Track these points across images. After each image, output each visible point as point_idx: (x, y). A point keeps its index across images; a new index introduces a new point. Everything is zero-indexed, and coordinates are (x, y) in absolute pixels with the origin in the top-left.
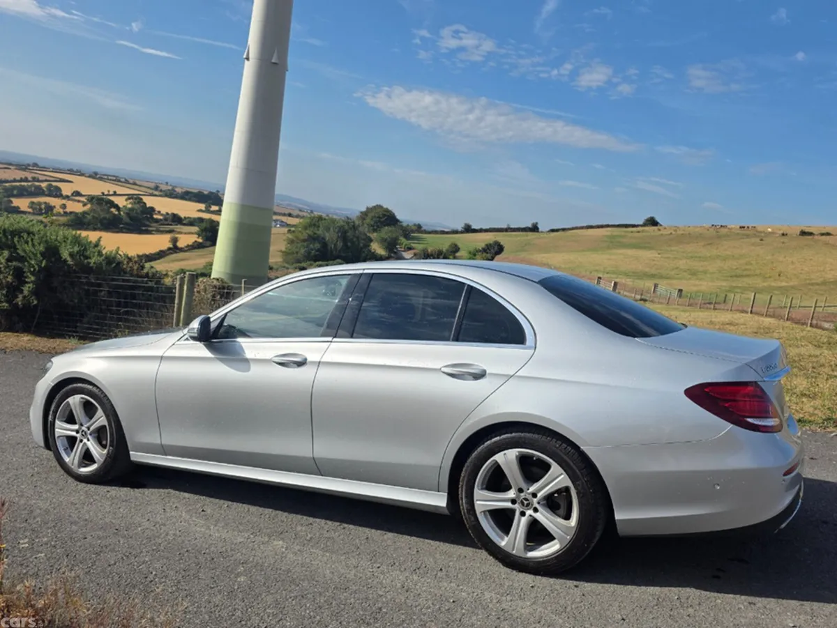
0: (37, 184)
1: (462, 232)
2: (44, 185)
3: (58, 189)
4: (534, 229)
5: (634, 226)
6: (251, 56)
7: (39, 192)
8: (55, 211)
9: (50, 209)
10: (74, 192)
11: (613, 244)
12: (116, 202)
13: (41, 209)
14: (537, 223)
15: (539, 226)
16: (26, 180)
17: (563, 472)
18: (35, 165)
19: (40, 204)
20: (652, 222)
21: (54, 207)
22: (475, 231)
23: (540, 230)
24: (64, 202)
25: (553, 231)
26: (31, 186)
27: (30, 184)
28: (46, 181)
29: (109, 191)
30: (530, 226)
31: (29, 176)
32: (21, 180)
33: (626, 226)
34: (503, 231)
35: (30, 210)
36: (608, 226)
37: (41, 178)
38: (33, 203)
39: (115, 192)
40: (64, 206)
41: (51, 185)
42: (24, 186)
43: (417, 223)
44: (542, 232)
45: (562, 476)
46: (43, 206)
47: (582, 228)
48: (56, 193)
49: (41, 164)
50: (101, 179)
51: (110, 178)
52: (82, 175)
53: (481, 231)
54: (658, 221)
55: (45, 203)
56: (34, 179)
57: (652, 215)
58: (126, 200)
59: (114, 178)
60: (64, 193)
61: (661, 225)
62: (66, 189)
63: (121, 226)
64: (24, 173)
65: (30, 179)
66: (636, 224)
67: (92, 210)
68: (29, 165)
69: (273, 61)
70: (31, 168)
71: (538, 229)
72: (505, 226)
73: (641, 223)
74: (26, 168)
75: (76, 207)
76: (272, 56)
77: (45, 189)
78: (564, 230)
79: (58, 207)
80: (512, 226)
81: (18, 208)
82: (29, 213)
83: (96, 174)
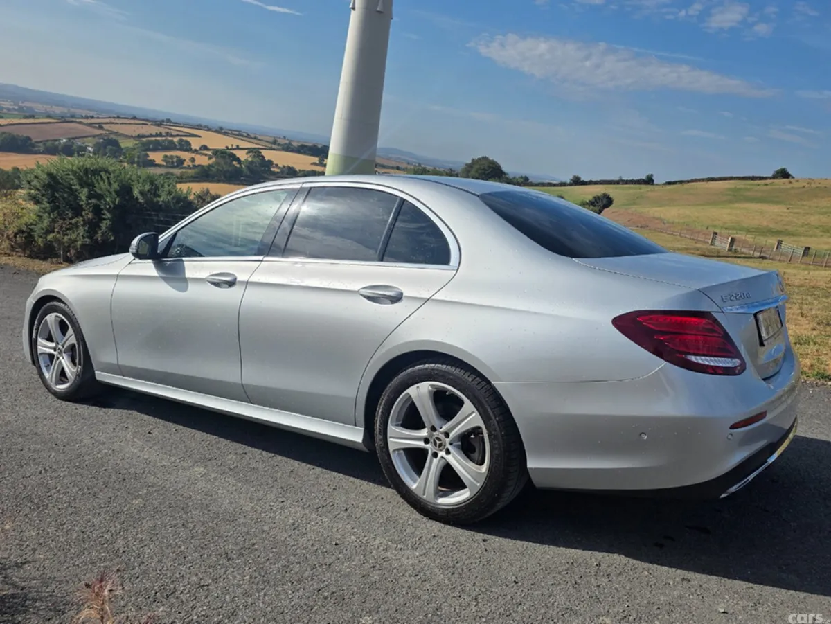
0: (170, 138)
1: (570, 185)
2: (176, 140)
3: (188, 144)
4: (649, 181)
5: (761, 178)
6: (357, 6)
7: (172, 147)
8: (185, 164)
9: (180, 162)
10: (202, 146)
11: (736, 197)
12: (238, 156)
13: (173, 162)
14: (652, 175)
15: (654, 178)
16: (160, 135)
17: (475, 410)
18: (169, 121)
19: (172, 157)
20: (784, 174)
21: (185, 160)
22: (584, 183)
23: (655, 182)
24: (193, 155)
25: (669, 183)
26: (164, 141)
27: (164, 138)
28: (178, 135)
29: (232, 145)
30: (644, 178)
31: (163, 130)
32: (157, 135)
33: (753, 178)
34: (614, 184)
35: (164, 163)
36: (731, 178)
37: (174, 133)
38: (166, 156)
39: (238, 146)
40: (193, 160)
41: (181, 140)
42: (158, 141)
43: (524, 176)
44: (657, 185)
45: (474, 415)
46: (175, 160)
47: (702, 180)
48: (186, 147)
49: (173, 120)
50: (225, 134)
51: (233, 132)
52: (209, 129)
53: (590, 183)
54: (790, 173)
55: (177, 157)
56: (168, 134)
57: (783, 167)
58: (247, 154)
59: (237, 133)
60: (194, 147)
61: (793, 178)
62: (195, 143)
63: (242, 178)
64: (157, 128)
65: (164, 134)
66: (765, 176)
67: (217, 163)
68: (163, 121)
69: (378, 9)
70: (165, 123)
71: (653, 181)
72: (616, 178)
73: (771, 175)
74: (161, 124)
75: (202, 160)
76: (378, 5)
77: (177, 144)
78: (681, 182)
79: (187, 160)
80: (623, 179)
81: (154, 161)
82: (163, 166)
83: (221, 128)
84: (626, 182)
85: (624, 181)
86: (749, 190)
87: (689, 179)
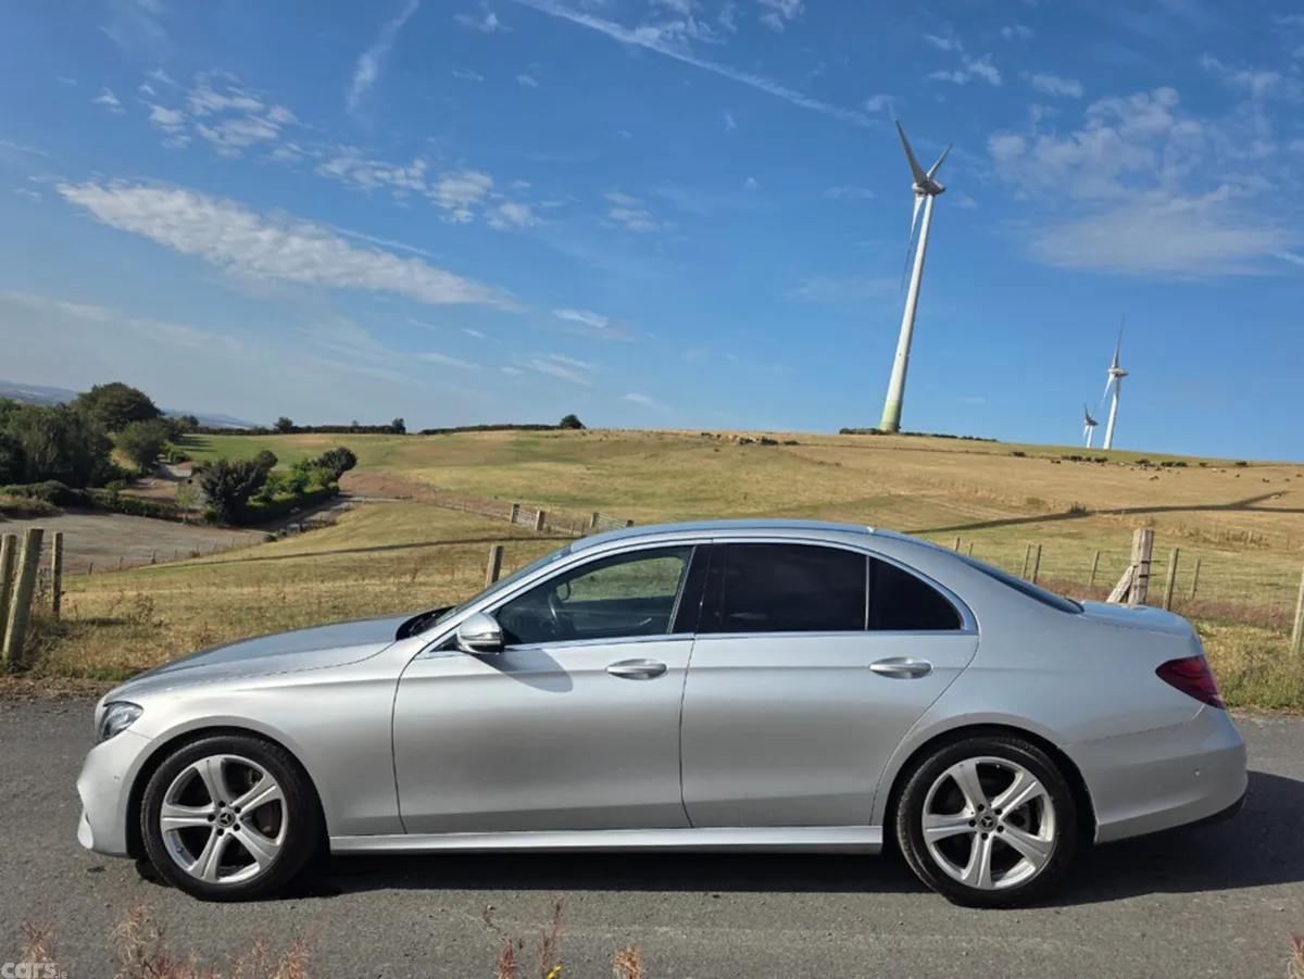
1: (275, 432)
4: (398, 428)
5: (548, 428)
11: (521, 454)
14: (402, 420)
15: (405, 425)
20: (572, 423)
22: (298, 430)
23: (407, 431)
25: (427, 433)
30: (390, 423)
33: (537, 428)
34: (347, 432)
36: (510, 427)
43: (188, 415)
44: (410, 434)
47: (472, 429)
53: (308, 430)
54: (581, 421)
57: (572, 413)
61: (585, 428)
66: (551, 424)
71: (404, 429)
72: (350, 424)
73: (557, 424)
78: (444, 431)
80: (361, 425)
84: (365, 430)
85: (360, 428)
86: (536, 443)
87: (454, 427)
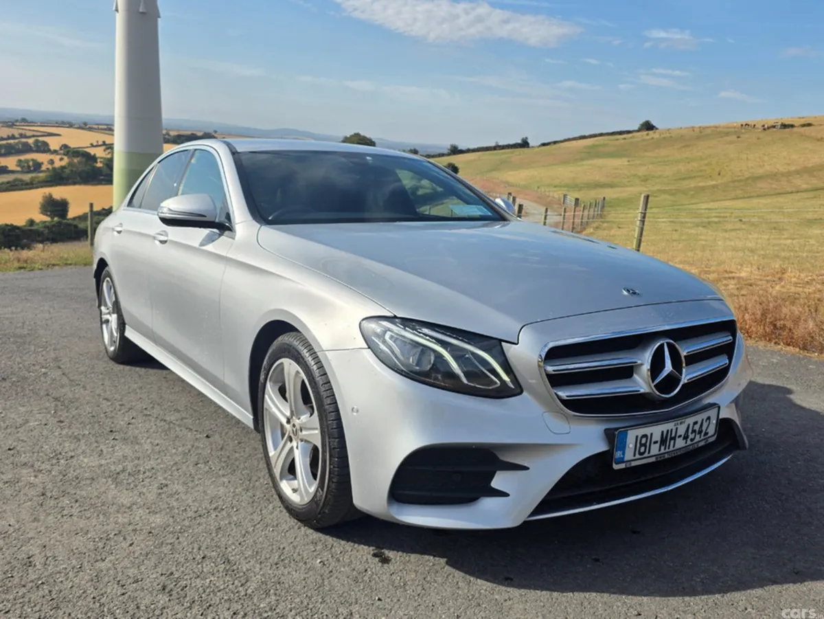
0: (24, 140)
1: (449, 155)
2: (31, 141)
3: (46, 144)
4: (525, 144)
5: (629, 132)
6: (120, 8)
7: (27, 149)
8: (44, 168)
9: (37, 166)
10: (63, 146)
13: (29, 167)
14: (527, 138)
15: (529, 141)
16: (13, 137)
18: (24, 120)
19: (27, 161)
20: (648, 126)
21: (42, 163)
22: (462, 152)
23: (531, 144)
24: (52, 157)
25: (544, 145)
26: (17, 144)
27: (16, 141)
28: (34, 136)
29: (98, 142)
30: (519, 141)
31: (16, 132)
32: (9, 138)
33: (621, 133)
34: (491, 150)
35: (19, 169)
36: (601, 135)
37: (29, 134)
38: (20, 161)
39: (104, 142)
40: (52, 162)
41: (37, 141)
42: (10, 144)
44: (533, 147)
46: (31, 163)
47: (574, 139)
48: (43, 148)
49: (29, 118)
50: (90, 129)
51: (100, 127)
52: (71, 126)
53: (468, 151)
54: (654, 125)
55: (33, 160)
56: (22, 136)
57: (647, 119)
59: (105, 127)
60: (52, 147)
61: (657, 129)
62: (54, 144)
63: (102, 177)
64: (11, 129)
65: (17, 136)
66: (631, 129)
68: (17, 121)
69: (141, 10)
70: (18, 124)
71: (528, 144)
72: (493, 144)
73: (636, 128)
74: (13, 125)
75: (60, 162)
76: (139, 6)
77: (33, 146)
78: (555, 143)
79: (46, 163)
80: (500, 144)
81: (6, 167)
82: (17, 172)
83: (85, 124)
84: (503, 147)
85: (500, 146)
87: (562, 139)
